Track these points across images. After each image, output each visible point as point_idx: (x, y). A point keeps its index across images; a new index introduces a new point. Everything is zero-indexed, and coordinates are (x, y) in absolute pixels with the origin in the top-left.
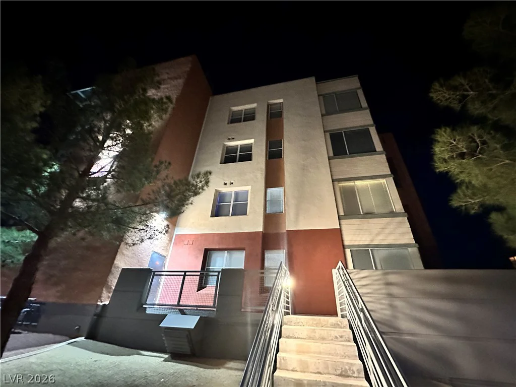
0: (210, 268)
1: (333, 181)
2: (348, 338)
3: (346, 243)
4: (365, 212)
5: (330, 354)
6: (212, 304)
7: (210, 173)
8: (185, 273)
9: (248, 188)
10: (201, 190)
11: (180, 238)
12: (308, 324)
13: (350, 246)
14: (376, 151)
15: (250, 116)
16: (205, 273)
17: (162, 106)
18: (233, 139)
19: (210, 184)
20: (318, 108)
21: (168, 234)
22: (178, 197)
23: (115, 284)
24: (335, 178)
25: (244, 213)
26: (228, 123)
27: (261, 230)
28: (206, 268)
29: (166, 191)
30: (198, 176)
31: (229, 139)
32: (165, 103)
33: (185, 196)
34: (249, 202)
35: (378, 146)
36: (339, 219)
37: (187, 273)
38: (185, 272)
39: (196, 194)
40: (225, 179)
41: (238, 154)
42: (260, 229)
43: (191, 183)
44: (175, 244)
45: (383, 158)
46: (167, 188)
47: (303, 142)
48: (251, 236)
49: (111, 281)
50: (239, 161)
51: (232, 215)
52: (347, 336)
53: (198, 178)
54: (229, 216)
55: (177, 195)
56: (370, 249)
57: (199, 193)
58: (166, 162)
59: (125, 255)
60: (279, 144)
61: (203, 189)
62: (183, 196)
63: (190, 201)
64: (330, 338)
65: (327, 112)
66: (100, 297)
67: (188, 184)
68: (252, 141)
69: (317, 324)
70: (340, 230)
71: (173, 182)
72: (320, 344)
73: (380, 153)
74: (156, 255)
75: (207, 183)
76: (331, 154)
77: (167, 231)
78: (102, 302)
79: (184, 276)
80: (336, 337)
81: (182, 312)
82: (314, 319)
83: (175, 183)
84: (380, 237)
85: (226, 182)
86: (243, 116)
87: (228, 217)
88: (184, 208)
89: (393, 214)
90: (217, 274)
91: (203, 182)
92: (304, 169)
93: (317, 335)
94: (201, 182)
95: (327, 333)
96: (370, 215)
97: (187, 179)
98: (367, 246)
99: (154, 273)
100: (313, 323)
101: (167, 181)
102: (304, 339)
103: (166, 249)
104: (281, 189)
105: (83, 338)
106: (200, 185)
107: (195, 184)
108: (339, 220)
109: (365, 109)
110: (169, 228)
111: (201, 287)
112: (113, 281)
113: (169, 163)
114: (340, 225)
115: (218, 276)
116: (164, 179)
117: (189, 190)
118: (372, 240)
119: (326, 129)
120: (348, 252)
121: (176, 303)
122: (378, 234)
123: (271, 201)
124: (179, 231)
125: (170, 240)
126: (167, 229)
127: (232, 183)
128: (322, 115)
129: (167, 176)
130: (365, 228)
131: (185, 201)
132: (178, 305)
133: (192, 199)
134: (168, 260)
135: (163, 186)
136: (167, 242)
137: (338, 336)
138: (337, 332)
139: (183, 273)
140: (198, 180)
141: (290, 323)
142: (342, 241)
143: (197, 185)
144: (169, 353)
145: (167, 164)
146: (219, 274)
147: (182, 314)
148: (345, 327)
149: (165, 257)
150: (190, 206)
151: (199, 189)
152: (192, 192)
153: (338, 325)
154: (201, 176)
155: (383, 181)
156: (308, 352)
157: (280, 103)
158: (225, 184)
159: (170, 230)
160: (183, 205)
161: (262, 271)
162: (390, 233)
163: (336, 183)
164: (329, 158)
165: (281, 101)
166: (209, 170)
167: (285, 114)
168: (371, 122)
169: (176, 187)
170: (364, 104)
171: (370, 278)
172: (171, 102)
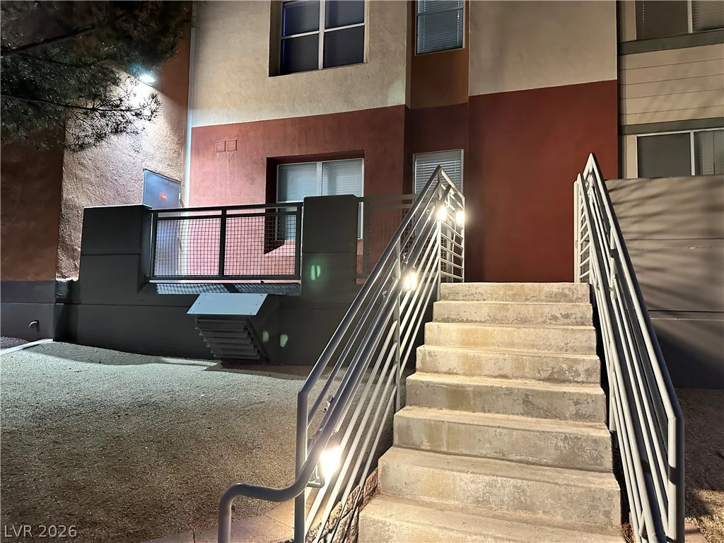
0: (287, 202)
2: (581, 318)
3: (629, 120)
4: (700, 25)
5: (533, 346)
6: (292, 272)
8: (224, 212)
11: (206, 137)
12: (495, 296)
13: (636, 129)
16: (277, 208)
23: (79, 241)
25: (356, 58)
27: (402, 102)
28: (277, 202)
34: (366, 24)
36: (620, 54)
37: (229, 212)
38: (224, 209)
44: (195, 150)
48: (375, 119)
49: (70, 236)
51: (324, 67)
52: (579, 315)
54: (316, 68)
56: (692, 132)
59: (81, 180)
64: (540, 320)
66: (57, 268)
69: (515, 295)
70: (618, 85)
72: (514, 329)
74: (155, 178)
77: (153, 112)
78: (65, 277)
79: (224, 218)
80: (555, 318)
81: (232, 289)
82: (510, 286)
87: (314, 72)
90: (295, 209)
93: (511, 314)
95: (534, 310)
98: (687, 124)
99: (156, 216)
100: (505, 294)
102: (481, 322)
103: (177, 163)
105: (50, 341)
110: (157, 102)
111: (272, 242)
112: (74, 234)
114: (619, 70)
115: (298, 214)
120: (631, 144)
121: (216, 273)
123: (428, 15)
124: (199, 119)
125: (182, 143)
126: (153, 105)
132: (222, 275)
136: (174, 146)
137: (559, 316)
138: (559, 309)
139: (219, 213)
141: (454, 296)
142: (620, 115)
144: (218, 359)
146: (300, 210)
147: (231, 292)
148: (580, 299)
149: (179, 182)
153: (565, 295)
156: (485, 344)
171: (668, 198)
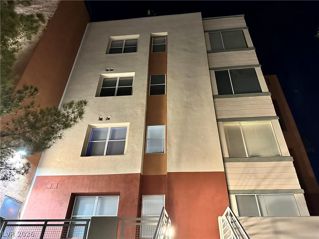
0: (77, 216)
1: (218, 120)
3: (231, 188)
4: (250, 154)
7: (85, 103)
8: (46, 223)
9: (127, 124)
10: (73, 122)
11: (43, 180)
13: (235, 192)
14: (261, 92)
15: (131, 47)
16: (70, 222)
17: (32, 25)
18: (112, 70)
19: (84, 115)
20: (204, 44)
21: (28, 175)
22: (44, 129)
24: (219, 117)
25: (121, 152)
26: (107, 53)
27: (140, 172)
28: (72, 216)
29: (29, 122)
30: (71, 105)
31: (107, 70)
32: (36, 21)
33: (53, 128)
34: (127, 140)
35: (264, 87)
37: (48, 223)
38: (46, 221)
39: (67, 126)
40: (102, 113)
41: (117, 87)
42: (138, 170)
43: (62, 113)
44: (36, 187)
45: (268, 99)
46: (31, 118)
47: (187, 78)
48: (127, 178)
50: (117, 95)
51: (106, 155)
53: (70, 107)
54: (103, 155)
55: (43, 126)
56: (256, 195)
57: (70, 126)
58: (31, 88)
60: (162, 79)
61: (75, 121)
62: (50, 129)
63: (59, 134)
65: (213, 49)
67: (58, 114)
68: (132, 74)
70: (225, 173)
71: (39, 111)
73: (265, 94)
74: (10, 200)
75: (81, 114)
76: (216, 93)
77: (26, 171)
79: (45, 226)
83: (42, 112)
84: (267, 182)
85: (101, 117)
86: (124, 47)
87: (102, 157)
88: (50, 143)
89: (279, 158)
90: (85, 223)
91: (76, 113)
92: (188, 106)
94: (73, 112)
96: (255, 158)
97: (56, 109)
98: (253, 191)
99: (6, 223)
101: (31, 109)
103: (24, 193)
104: (163, 127)
106: (72, 116)
107: (66, 114)
108: (224, 162)
109: (251, 49)
110: (29, 167)
113: (36, 90)
114: (225, 168)
115: (86, 225)
116: (29, 107)
117: (58, 121)
118: (258, 185)
119: (211, 67)
120: (233, 197)
122: (264, 179)
123: (151, 140)
124: (41, 172)
125: (30, 183)
126: (27, 168)
127: (109, 119)
128: (208, 52)
129: (32, 104)
130: (251, 172)
131: (53, 134)
133: (61, 132)
134: (24, 208)
135: (27, 115)
136: (26, 185)
139: (43, 223)
140: (70, 111)
142: (227, 185)
143: (68, 116)
145: (33, 90)
146: (88, 223)
149: (21, 203)
150: (58, 140)
151: (71, 121)
152: (62, 124)
154: (74, 106)
155: (269, 123)
157: (164, 36)
158: (101, 119)
159: (30, 170)
160: (50, 139)
161: (139, 219)
162: (277, 178)
163: (220, 123)
164: (214, 97)
165: (165, 34)
166: (84, 99)
167: (169, 49)
168: (257, 62)
169: (43, 116)
170: (250, 43)
172: (43, 21)
